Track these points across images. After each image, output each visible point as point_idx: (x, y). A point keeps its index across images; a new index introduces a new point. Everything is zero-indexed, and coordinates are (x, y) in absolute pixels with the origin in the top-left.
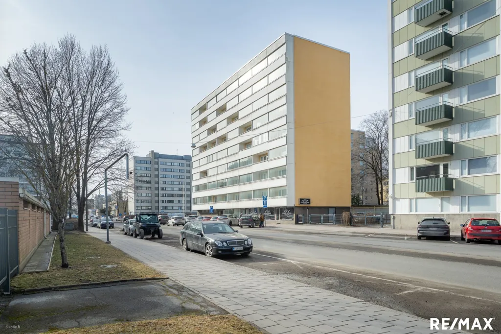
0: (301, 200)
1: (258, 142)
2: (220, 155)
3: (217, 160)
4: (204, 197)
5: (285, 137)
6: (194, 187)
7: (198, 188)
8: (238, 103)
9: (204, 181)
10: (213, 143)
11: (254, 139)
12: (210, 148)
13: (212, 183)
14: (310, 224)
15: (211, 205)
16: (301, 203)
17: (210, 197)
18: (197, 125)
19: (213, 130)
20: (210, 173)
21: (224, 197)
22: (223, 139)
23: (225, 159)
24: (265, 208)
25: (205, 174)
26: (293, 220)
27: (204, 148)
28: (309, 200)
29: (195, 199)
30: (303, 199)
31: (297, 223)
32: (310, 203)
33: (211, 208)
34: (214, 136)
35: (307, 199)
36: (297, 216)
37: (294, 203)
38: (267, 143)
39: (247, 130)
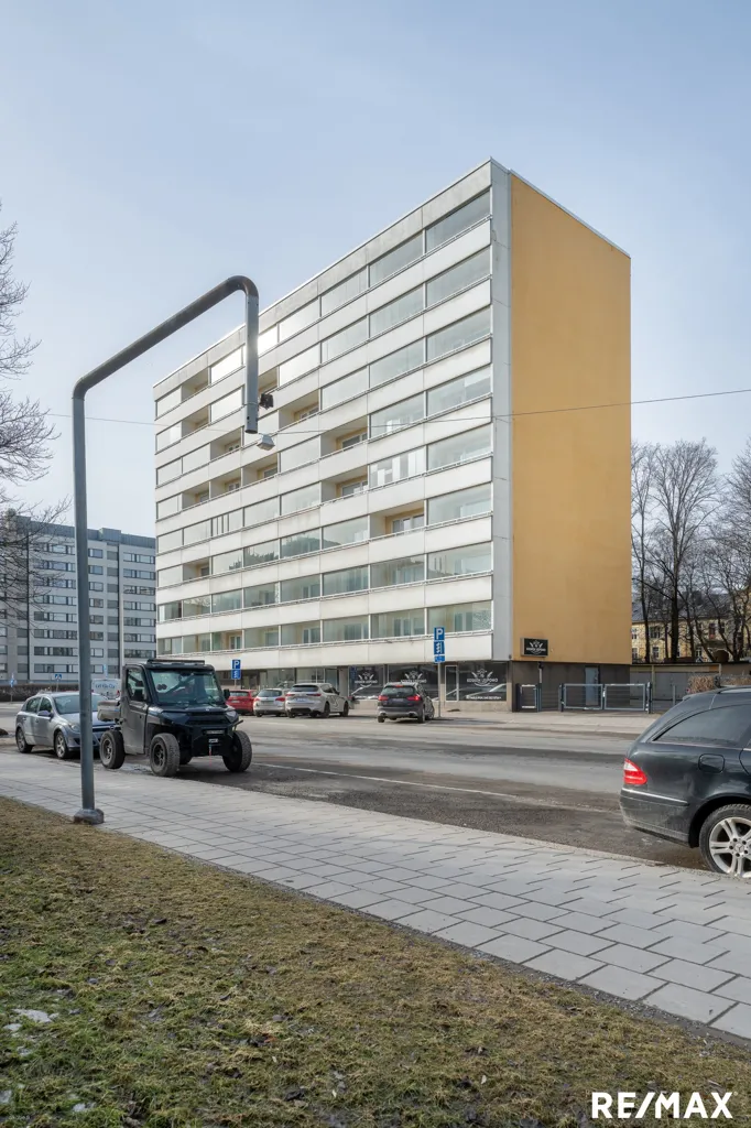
0: (528, 642)
1: (389, 477)
2: (252, 516)
3: (245, 529)
4: (197, 636)
5: (489, 462)
6: (162, 609)
7: (177, 611)
8: (320, 367)
9: (198, 589)
10: (229, 483)
11: (374, 468)
12: (217, 495)
13: (227, 596)
14: (563, 710)
15: (236, 657)
16: (527, 652)
17: (217, 635)
18: (176, 432)
19: (227, 445)
20: (218, 567)
21: (266, 637)
22: (266, 469)
23: (273, 526)
24: (439, 663)
25: (200, 569)
26: (504, 699)
27: (197, 496)
28: (545, 643)
29: (167, 643)
30: (532, 641)
31: (517, 708)
32: (546, 653)
33: (237, 664)
34: (231, 463)
35: (541, 641)
36: (516, 688)
37: (509, 651)
38: (421, 480)
39: (345, 444)
